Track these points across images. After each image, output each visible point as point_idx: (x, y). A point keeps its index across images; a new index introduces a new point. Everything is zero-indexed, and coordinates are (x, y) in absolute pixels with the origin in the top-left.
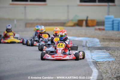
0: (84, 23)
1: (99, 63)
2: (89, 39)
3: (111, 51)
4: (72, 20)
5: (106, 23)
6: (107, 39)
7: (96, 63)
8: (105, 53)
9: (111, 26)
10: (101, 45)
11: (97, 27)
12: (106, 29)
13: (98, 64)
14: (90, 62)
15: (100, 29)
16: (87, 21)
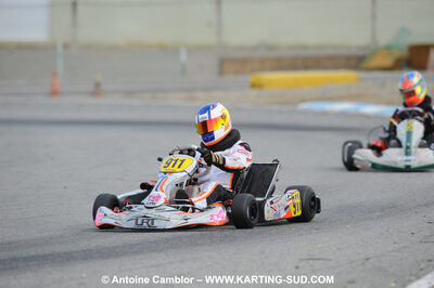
0: (433, 56)
4: (388, 48)
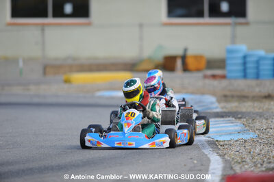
0: (179, 63)
1: (222, 144)
2: (193, 97)
3: (245, 120)
5: (228, 62)
6: (233, 96)
7: (214, 144)
8: (232, 123)
9: (240, 68)
10: (222, 108)
11: (210, 72)
12: (229, 75)
13: (219, 147)
14: (200, 141)
15: (214, 77)
16: (184, 58)
